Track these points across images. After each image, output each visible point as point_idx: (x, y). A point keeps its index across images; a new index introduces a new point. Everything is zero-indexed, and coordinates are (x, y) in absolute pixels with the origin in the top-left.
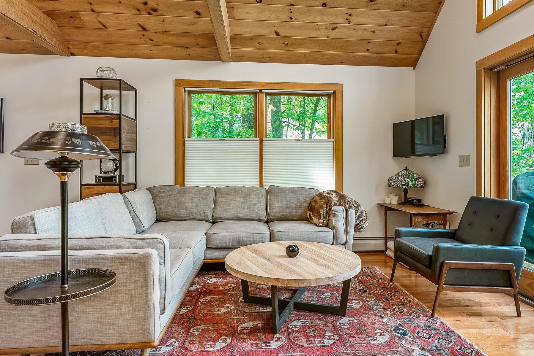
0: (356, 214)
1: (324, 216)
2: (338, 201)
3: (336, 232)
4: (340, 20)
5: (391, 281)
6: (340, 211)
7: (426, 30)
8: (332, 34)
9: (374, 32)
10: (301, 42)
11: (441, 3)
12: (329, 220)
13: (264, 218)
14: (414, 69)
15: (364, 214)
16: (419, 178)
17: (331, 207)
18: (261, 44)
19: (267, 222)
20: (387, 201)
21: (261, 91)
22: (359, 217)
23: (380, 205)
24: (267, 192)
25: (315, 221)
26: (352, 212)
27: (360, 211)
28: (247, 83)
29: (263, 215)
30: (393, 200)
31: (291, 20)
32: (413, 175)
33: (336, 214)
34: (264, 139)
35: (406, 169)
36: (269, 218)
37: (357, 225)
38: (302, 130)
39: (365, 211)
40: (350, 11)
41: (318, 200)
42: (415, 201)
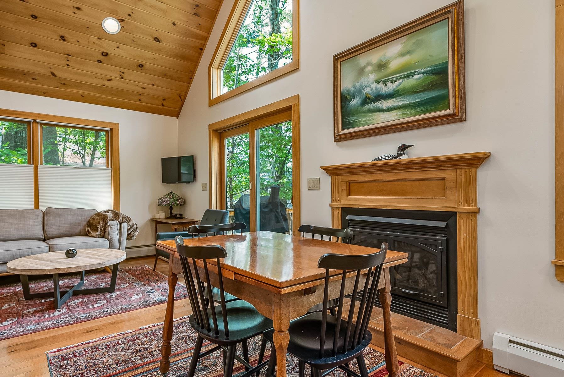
0: (128, 226)
1: (101, 230)
2: (113, 217)
3: (112, 241)
4: (114, 75)
5: (154, 270)
6: (115, 224)
7: (183, 94)
8: (108, 84)
9: (144, 88)
10: (79, 85)
11: (191, 78)
12: (105, 232)
13: (41, 237)
14: (177, 119)
15: (135, 226)
16: (180, 199)
17: (106, 222)
18: (35, 79)
19: (44, 240)
20: (157, 217)
21: (35, 121)
22: (131, 228)
23: (152, 220)
24: (44, 214)
25: (93, 234)
26: (125, 225)
27: (131, 224)
28: (19, 113)
29: (40, 234)
30: (161, 216)
31: (68, 67)
32: (176, 197)
33: (111, 227)
34: (39, 166)
35: (171, 193)
36: (46, 236)
37: (128, 235)
38: (81, 155)
39: (136, 224)
40: (123, 70)
41: (96, 218)
42: (178, 216)
